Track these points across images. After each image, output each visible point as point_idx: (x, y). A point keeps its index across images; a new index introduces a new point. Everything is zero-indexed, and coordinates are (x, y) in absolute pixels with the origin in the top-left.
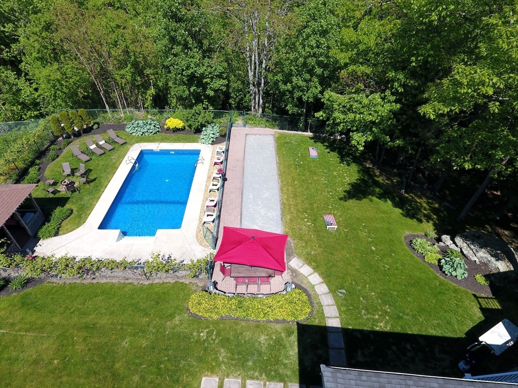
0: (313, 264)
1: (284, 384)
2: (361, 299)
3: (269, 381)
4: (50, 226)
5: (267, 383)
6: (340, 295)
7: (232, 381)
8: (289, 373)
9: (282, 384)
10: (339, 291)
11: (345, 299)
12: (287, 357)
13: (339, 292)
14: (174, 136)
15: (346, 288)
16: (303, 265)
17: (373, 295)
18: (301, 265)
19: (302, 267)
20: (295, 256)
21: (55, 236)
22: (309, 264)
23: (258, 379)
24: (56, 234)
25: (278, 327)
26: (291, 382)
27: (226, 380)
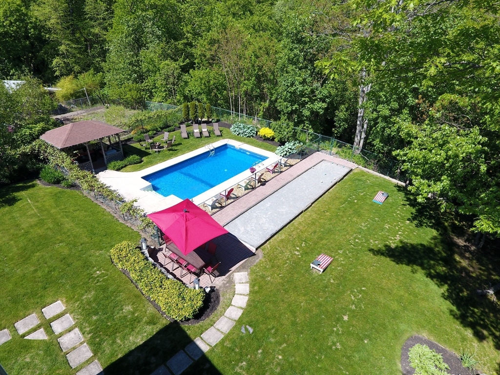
0: (256, 288)
1: (92, 356)
2: (260, 351)
3: (87, 344)
4: (119, 163)
5: (85, 344)
6: (243, 330)
7: (70, 319)
8: (108, 351)
9: (92, 355)
10: (247, 326)
11: (242, 338)
12: (124, 338)
13: (245, 328)
14: (260, 142)
15: (257, 329)
16: (247, 282)
17: (278, 358)
18: (244, 281)
19: (243, 283)
20: (247, 271)
21: (116, 170)
22: (252, 285)
23: (83, 334)
24: (118, 170)
25: (151, 310)
26: (99, 359)
27: (68, 315)
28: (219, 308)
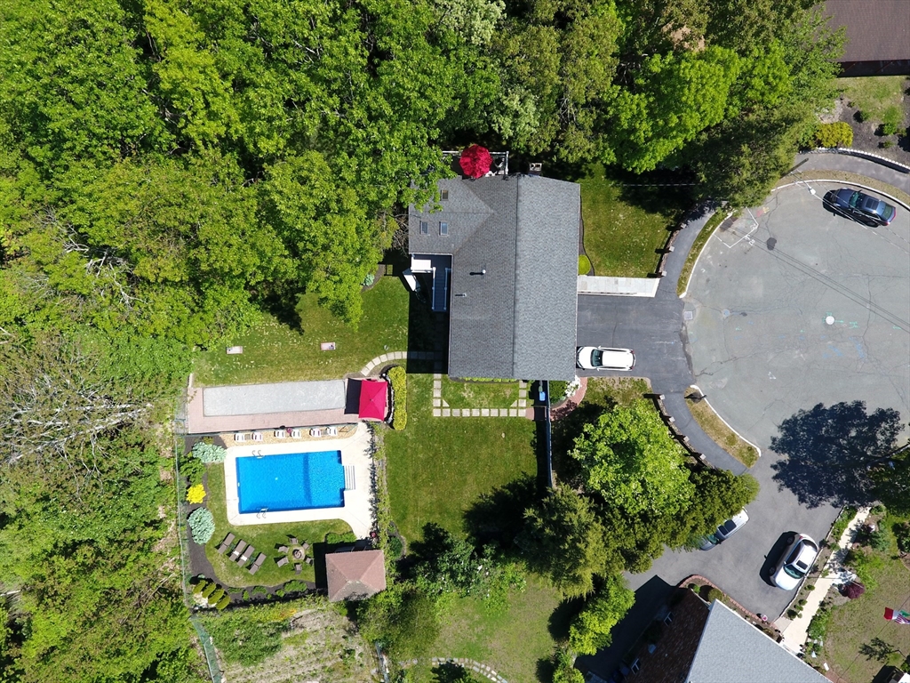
0: (365, 361)
2: (390, 338)
6: (388, 349)
8: (429, 378)
10: (385, 349)
11: (391, 347)
15: (383, 345)
16: (366, 367)
17: (387, 331)
20: (359, 372)
25: (409, 382)
27: (434, 406)
28: (387, 364)
